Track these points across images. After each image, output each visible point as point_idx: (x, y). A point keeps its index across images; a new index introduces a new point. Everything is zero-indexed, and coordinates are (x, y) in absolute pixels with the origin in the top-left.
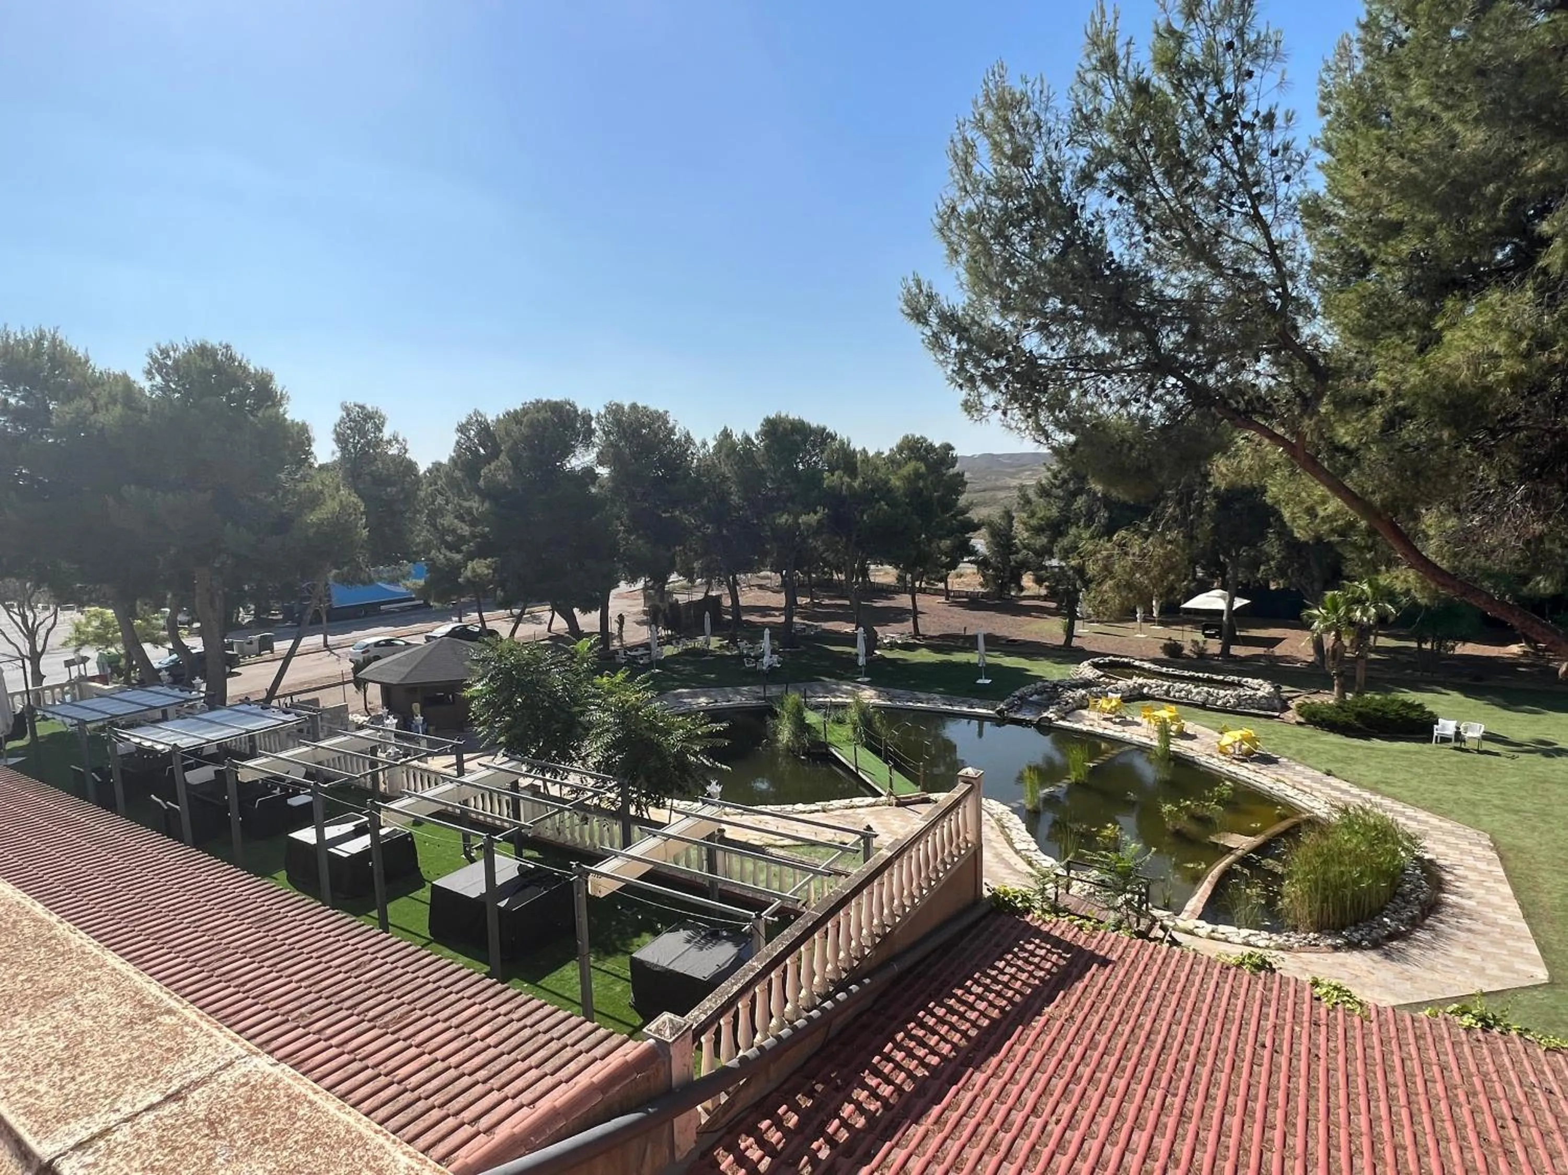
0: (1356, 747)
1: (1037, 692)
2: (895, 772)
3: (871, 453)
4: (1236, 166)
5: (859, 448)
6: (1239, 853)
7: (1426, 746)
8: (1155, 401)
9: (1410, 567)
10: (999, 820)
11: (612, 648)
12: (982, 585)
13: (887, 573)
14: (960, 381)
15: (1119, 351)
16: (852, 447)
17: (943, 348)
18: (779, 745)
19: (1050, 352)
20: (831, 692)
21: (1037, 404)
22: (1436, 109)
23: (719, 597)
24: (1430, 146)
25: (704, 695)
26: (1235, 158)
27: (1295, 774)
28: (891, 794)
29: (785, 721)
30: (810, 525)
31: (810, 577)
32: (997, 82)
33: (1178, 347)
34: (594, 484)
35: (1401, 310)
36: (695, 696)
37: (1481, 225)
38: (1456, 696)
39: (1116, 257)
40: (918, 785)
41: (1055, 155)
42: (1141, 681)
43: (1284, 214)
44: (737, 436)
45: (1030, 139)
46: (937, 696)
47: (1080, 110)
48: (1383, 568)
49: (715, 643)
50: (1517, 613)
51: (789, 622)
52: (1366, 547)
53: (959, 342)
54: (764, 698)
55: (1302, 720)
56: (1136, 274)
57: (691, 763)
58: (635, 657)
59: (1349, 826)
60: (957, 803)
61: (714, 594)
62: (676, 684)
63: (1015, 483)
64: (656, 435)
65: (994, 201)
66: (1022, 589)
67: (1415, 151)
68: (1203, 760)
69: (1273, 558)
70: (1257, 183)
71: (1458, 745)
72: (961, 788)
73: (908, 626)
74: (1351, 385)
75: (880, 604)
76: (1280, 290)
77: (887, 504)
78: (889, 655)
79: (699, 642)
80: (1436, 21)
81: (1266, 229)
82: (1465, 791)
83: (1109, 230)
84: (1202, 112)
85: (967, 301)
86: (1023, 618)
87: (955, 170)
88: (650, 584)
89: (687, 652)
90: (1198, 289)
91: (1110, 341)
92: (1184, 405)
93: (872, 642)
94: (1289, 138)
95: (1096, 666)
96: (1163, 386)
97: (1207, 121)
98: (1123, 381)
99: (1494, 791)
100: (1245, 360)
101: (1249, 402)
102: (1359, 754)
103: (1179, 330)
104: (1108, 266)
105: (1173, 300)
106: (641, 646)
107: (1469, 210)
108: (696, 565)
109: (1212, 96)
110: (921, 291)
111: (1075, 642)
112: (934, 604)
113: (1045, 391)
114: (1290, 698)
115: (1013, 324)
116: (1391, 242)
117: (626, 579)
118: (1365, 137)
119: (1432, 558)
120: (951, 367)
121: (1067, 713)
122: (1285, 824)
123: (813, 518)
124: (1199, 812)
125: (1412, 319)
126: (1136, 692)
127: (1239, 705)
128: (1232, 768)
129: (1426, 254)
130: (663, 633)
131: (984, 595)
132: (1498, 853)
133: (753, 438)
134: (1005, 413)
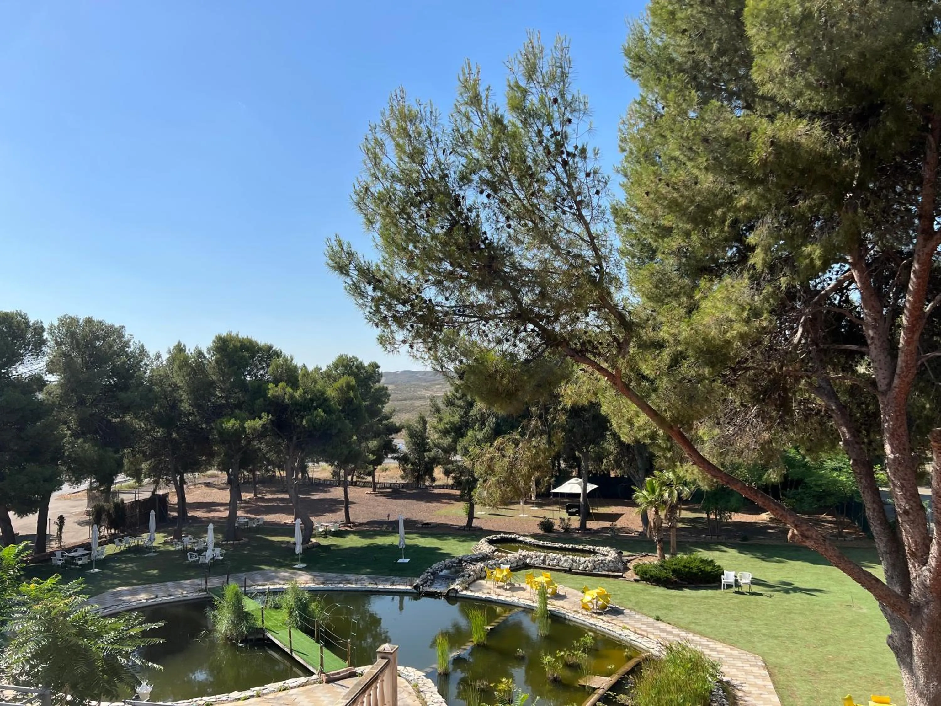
0: (675, 596)
1: (446, 567)
2: (326, 650)
3: (310, 368)
4: (566, 181)
5: (300, 365)
6: (601, 692)
7: (718, 592)
8: (521, 341)
9: (694, 463)
10: (416, 686)
11: (48, 550)
12: (403, 478)
13: (324, 469)
14: (377, 321)
15: (493, 304)
16: (295, 362)
17: (362, 295)
18: (218, 635)
19: (444, 301)
20: (269, 579)
21: (436, 340)
22: (683, 158)
23: (166, 496)
24: (684, 181)
25: (146, 591)
26: (564, 175)
27: (635, 622)
28: (322, 672)
29: (225, 611)
30: (255, 429)
31: (254, 475)
32: (398, 101)
33: (534, 303)
34: (41, 390)
35: (676, 284)
36: (134, 593)
37: (716, 234)
38: (733, 552)
39: (489, 235)
40: (345, 659)
41: (442, 158)
42: (524, 553)
43: (597, 216)
44: (190, 350)
45: (424, 145)
46: (364, 577)
47: (458, 130)
48: (678, 464)
49: (159, 539)
50: (760, 495)
51: (233, 515)
52: (667, 448)
53: (374, 289)
54: (205, 590)
55: (638, 578)
56: (503, 249)
57: (121, 666)
58: (73, 558)
59: (673, 661)
60: (375, 678)
61: (161, 492)
62: (116, 582)
63: (428, 394)
64: (111, 347)
65: (399, 187)
66: (434, 480)
67: (675, 183)
68: (571, 615)
69: (612, 453)
70: (579, 194)
71: (737, 589)
72: (380, 662)
73: (340, 516)
74: (647, 334)
75: (317, 496)
76: (598, 267)
77: (324, 411)
78: (324, 542)
79: (143, 539)
80: (679, 105)
81: (587, 225)
82: (744, 625)
83: (483, 215)
84: (541, 142)
85: (381, 258)
86: (435, 504)
87: (368, 161)
88: (96, 485)
89: (130, 550)
90: (544, 262)
91: (487, 296)
92: (540, 345)
93: (308, 531)
94: (597, 166)
95: (491, 542)
96: (525, 330)
97: (544, 149)
98: (497, 325)
99: (762, 623)
100: (579, 314)
101: (583, 344)
102: (676, 602)
103: (533, 290)
104: (483, 242)
105: (529, 270)
106: (80, 546)
107: (708, 224)
108: (145, 466)
109: (547, 132)
110: (342, 249)
111: (475, 523)
112: (364, 495)
113: (441, 331)
114: (629, 561)
115: (417, 279)
116: (665, 240)
117: (70, 481)
118: (646, 169)
119: (707, 457)
120: (368, 309)
121: (469, 584)
122: (632, 663)
123: (258, 423)
124: (571, 660)
125: (683, 291)
126: (522, 562)
127: (595, 568)
128: (592, 621)
129: (687, 250)
130: (105, 532)
131: (404, 486)
132: (768, 671)
133: (205, 353)
134: (411, 347)
